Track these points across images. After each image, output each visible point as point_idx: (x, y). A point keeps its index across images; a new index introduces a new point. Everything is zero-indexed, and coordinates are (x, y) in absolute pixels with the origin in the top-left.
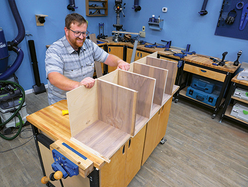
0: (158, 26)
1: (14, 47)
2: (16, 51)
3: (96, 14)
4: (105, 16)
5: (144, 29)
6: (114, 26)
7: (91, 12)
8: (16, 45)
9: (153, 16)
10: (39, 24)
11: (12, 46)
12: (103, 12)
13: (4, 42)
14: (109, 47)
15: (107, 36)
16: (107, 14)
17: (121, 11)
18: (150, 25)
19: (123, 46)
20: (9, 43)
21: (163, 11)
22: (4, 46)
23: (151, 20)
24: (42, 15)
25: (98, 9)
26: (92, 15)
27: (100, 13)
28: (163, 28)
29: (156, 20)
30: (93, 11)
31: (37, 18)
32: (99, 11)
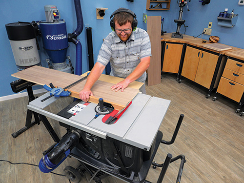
0: (230, 22)
1: (74, 39)
2: (75, 43)
3: (157, 8)
4: (167, 10)
5: (210, 25)
6: (175, 21)
7: (152, 6)
8: (75, 37)
9: (226, 10)
10: (99, 17)
11: (72, 38)
12: (164, 6)
13: (65, 33)
14: (167, 44)
15: (166, 32)
16: (169, 9)
17: (185, 5)
18: (219, 20)
19: (182, 44)
20: (69, 35)
21: (239, 4)
22: (65, 37)
23: (222, 14)
24: (102, 9)
25: (159, 3)
26: (153, 9)
27: (161, 7)
28: (236, 25)
29: (228, 15)
30: (154, 5)
31: (98, 11)
32: (161, 5)
